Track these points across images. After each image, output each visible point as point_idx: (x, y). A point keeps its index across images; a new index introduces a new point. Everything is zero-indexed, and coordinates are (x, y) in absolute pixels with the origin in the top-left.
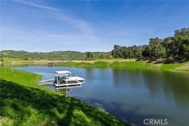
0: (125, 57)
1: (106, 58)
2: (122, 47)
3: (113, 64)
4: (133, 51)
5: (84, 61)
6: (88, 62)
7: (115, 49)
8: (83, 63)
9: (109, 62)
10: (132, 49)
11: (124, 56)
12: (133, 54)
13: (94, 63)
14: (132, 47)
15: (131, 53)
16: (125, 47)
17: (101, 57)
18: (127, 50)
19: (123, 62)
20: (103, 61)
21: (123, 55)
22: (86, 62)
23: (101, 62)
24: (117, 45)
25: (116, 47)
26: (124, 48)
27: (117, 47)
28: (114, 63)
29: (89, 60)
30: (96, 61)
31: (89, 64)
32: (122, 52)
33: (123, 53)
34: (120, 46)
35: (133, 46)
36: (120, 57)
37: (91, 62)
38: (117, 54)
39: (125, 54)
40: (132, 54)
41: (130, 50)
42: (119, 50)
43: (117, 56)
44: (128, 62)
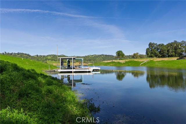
0: (163, 56)
1: (139, 58)
2: (159, 45)
3: (147, 63)
4: (173, 48)
6: (118, 61)
7: (150, 47)
8: (112, 62)
9: (143, 62)
10: (171, 45)
11: (161, 55)
12: (173, 52)
13: (124, 62)
14: (172, 43)
15: (171, 51)
17: (134, 57)
18: (165, 48)
19: (159, 61)
20: (136, 60)
22: (116, 61)
23: (132, 62)
24: (152, 43)
25: (150, 44)
26: (162, 45)
27: (152, 45)
28: (148, 62)
29: (119, 60)
30: (127, 61)
31: (119, 63)
32: (159, 51)
33: (160, 52)
34: (156, 44)
36: (156, 56)
37: (121, 61)
38: (152, 53)
39: (162, 52)
40: (171, 52)
41: (169, 47)
42: (155, 49)
43: (153, 55)
44: (166, 61)
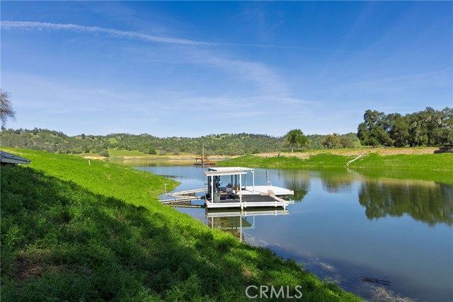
0: (399, 144)
1: (341, 145)
2: (390, 116)
3: (364, 161)
4: (425, 125)
5: (282, 154)
6: (293, 154)
7: (366, 122)
8: (279, 158)
9: (353, 157)
10: (420, 118)
11: (393, 141)
12: (424, 134)
13: (308, 158)
14: (421, 113)
15: (418, 131)
16: (397, 116)
17: (328, 145)
18: (404, 125)
19: (392, 157)
20: (334, 152)
21: (391, 137)
22: (287, 155)
23: (327, 156)
24: (373, 111)
25: (368, 115)
26: (395, 118)
27: (372, 117)
28: (366, 159)
29: (294, 151)
30: (313, 154)
31: (295, 159)
32: (389, 129)
33: (391, 133)
34: (382, 113)
35: (424, 109)
36: (382, 141)
37: (299, 155)
38: (373, 135)
39: (397, 134)
40: (420, 134)
41: (416, 123)
42: (379, 125)
43: (374, 140)
44: (409, 156)
